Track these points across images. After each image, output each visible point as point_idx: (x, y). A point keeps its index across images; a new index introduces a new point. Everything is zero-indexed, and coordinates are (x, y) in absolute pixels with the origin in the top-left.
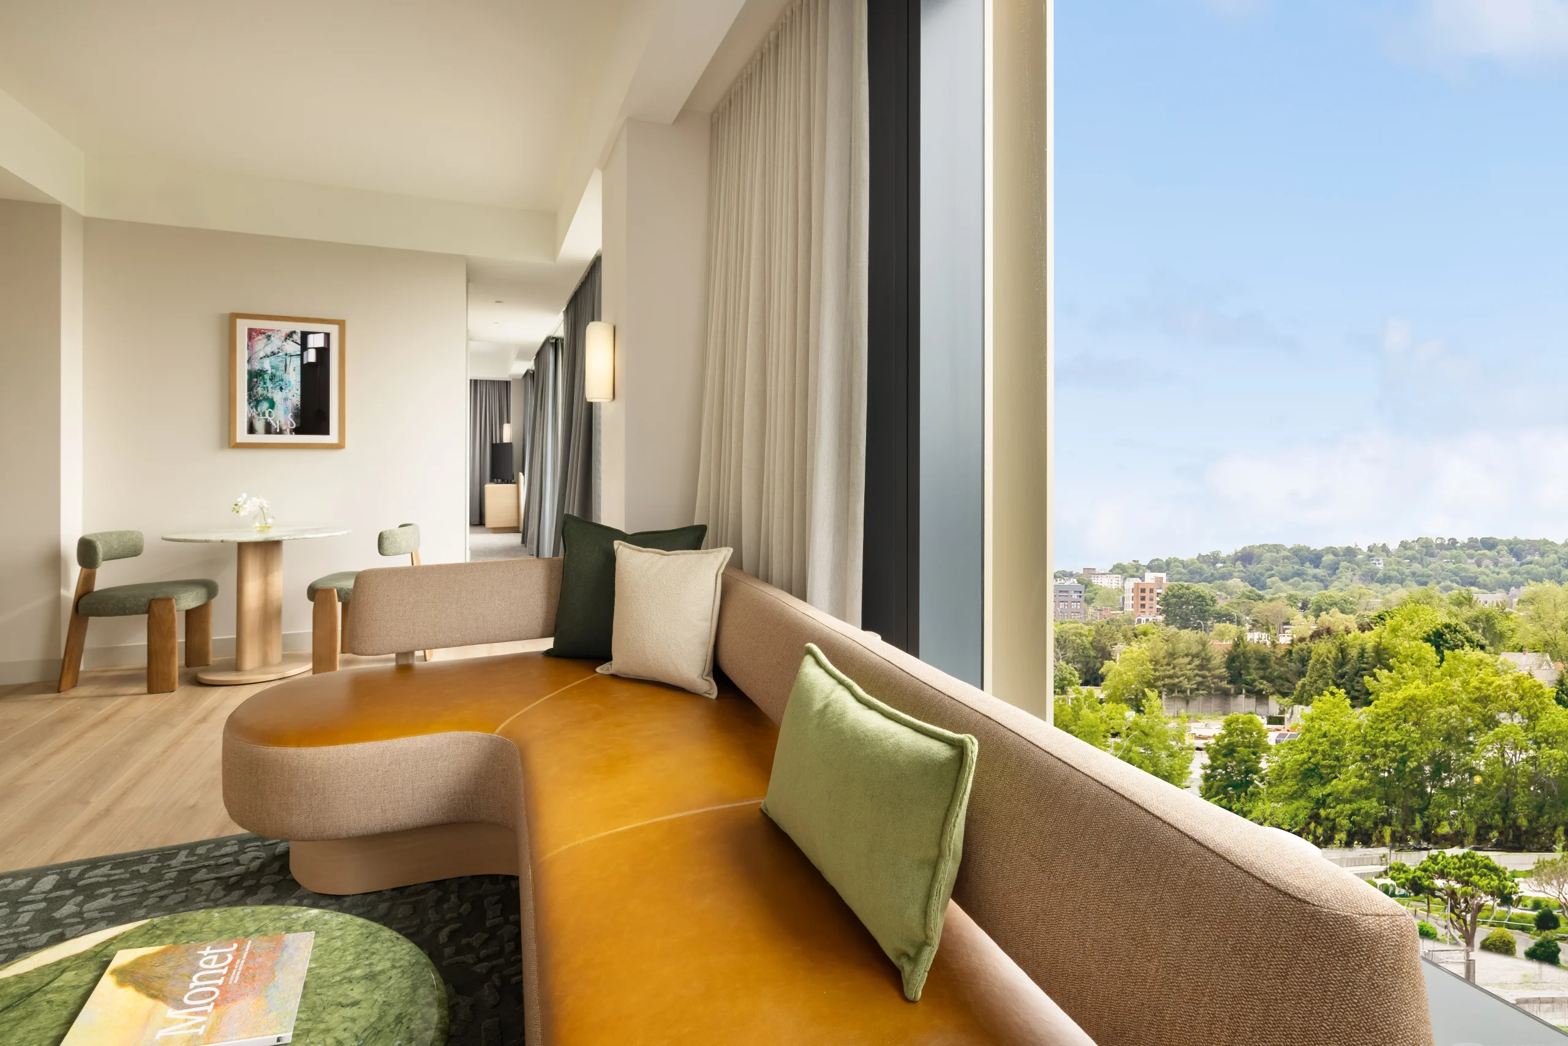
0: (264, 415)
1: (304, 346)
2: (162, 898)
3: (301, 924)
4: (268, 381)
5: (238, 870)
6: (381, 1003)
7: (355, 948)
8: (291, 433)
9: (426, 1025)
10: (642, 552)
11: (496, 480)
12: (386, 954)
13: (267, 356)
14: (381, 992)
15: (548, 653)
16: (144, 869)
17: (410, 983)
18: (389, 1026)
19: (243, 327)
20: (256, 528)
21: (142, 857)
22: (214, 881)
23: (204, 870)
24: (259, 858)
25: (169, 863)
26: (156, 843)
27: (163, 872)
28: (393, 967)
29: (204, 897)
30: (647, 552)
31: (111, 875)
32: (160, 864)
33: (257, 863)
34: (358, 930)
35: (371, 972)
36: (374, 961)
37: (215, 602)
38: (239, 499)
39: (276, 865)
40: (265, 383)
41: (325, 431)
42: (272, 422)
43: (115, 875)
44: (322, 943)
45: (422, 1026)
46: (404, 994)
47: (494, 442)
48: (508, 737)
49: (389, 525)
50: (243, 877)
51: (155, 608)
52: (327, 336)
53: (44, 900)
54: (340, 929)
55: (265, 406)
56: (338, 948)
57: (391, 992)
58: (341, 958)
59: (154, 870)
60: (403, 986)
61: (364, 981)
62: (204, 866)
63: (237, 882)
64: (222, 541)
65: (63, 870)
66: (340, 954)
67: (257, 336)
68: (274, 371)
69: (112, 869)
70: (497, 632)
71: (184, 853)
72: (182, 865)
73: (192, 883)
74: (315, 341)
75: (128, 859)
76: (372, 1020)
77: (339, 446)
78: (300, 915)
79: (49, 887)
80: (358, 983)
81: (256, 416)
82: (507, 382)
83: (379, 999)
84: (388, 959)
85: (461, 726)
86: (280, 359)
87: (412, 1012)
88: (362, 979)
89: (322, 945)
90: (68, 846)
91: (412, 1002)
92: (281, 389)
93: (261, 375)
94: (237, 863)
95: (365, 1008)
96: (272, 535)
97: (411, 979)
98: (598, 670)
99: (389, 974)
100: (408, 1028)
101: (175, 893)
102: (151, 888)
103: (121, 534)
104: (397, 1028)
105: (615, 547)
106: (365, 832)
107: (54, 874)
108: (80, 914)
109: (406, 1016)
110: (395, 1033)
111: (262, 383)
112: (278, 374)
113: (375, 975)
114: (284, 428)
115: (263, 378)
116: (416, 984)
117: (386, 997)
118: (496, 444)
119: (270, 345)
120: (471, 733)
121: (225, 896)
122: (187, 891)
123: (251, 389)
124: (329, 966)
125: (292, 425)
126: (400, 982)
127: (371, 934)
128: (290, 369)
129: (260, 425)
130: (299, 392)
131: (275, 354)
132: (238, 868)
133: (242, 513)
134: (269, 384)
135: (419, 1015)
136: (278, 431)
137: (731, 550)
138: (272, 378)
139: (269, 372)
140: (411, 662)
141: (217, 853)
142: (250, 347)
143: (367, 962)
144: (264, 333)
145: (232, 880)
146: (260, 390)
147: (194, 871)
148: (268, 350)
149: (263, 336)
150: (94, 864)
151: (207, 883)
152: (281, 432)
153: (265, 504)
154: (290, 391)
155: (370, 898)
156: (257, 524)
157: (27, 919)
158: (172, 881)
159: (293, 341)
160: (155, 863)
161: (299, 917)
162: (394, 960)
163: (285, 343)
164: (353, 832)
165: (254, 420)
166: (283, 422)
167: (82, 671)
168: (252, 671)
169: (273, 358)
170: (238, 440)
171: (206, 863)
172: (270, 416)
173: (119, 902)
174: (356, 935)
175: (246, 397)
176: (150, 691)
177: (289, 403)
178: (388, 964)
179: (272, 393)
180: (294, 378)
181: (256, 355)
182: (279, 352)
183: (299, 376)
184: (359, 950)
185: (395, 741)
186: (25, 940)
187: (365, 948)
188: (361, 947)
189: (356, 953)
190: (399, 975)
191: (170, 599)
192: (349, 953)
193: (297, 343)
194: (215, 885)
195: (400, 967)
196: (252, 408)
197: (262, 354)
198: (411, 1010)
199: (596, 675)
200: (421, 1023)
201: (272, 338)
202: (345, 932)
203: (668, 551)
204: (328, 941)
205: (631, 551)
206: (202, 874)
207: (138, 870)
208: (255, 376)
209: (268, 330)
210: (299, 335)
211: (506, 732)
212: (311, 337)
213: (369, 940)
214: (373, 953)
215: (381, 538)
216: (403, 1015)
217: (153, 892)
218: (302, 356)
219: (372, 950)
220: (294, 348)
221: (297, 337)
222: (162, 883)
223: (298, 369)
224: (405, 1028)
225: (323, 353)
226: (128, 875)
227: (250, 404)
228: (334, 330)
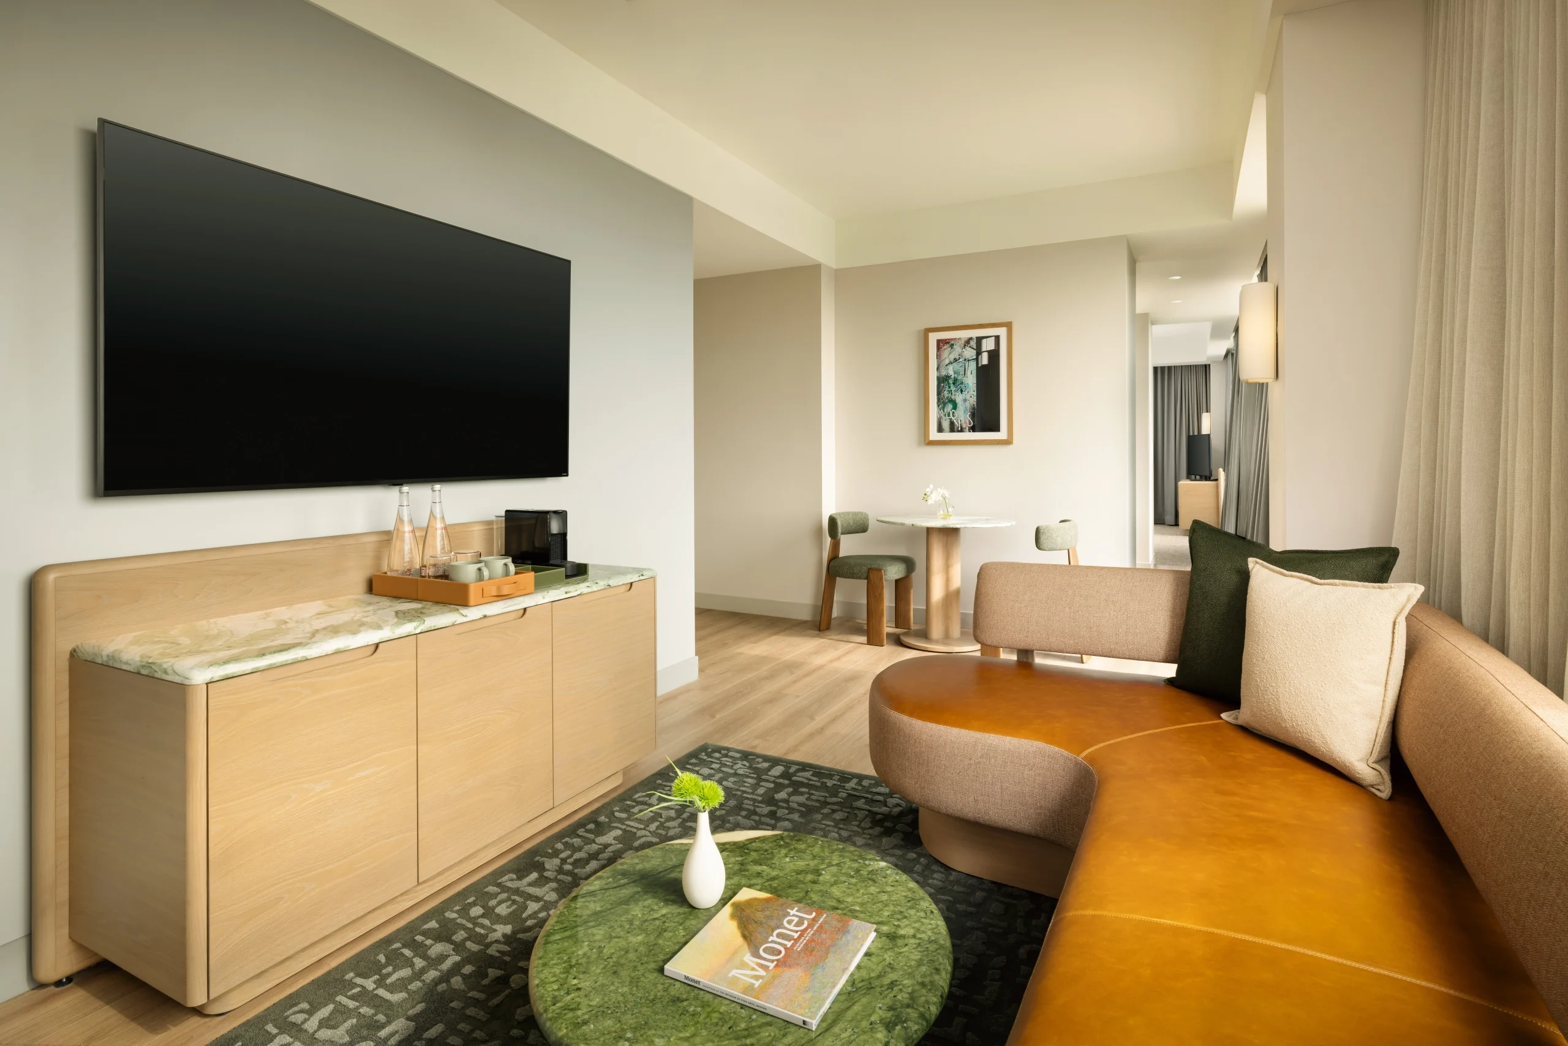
0: (949, 416)
1: (979, 353)
2: (834, 811)
3: (868, 871)
4: (952, 385)
5: (884, 809)
6: (887, 963)
7: (894, 907)
8: (970, 431)
9: (910, 1002)
10: (1285, 575)
11: (1193, 477)
12: (916, 922)
13: (951, 363)
14: (892, 954)
15: (1170, 682)
16: (830, 783)
17: (919, 957)
18: (881, 987)
19: (933, 338)
20: (940, 515)
21: (829, 773)
22: (867, 812)
23: (863, 800)
24: (901, 806)
25: (845, 785)
26: (841, 767)
27: (840, 790)
28: (914, 936)
29: (857, 823)
30: (1292, 576)
31: (810, 780)
32: (839, 783)
33: (898, 809)
34: (905, 892)
35: (894, 933)
36: (902, 925)
37: (914, 575)
38: (928, 490)
39: (910, 817)
40: (950, 387)
41: (996, 428)
42: (955, 421)
43: (813, 780)
44: (873, 892)
45: (906, 1001)
46: (909, 964)
47: (1191, 434)
48: (1092, 765)
49: (1049, 521)
50: (887, 817)
51: (871, 576)
52: (997, 338)
53: (774, 782)
54: (893, 886)
55: (950, 407)
56: (882, 902)
57: (900, 957)
58: (879, 911)
59: (835, 787)
60: (912, 957)
61: (885, 938)
62: (863, 797)
63: (880, 820)
64: (913, 525)
65: (788, 764)
66: (881, 907)
67: (944, 345)
68: (956, 375)
69: (812, 775)
70: (1112, 647)
71: (855, 781)
72: (851, 790)
73: (853, 808)
74: (988, 345)
75: (822, 771)
76: (873, 975)
77: (1008, 442)
78: (872, 863)
79: (778, 774)
80: (880, 938)
81: (944, 417)
82: (1206, 365)
83: (888, 959)
84: (914, 928)
85: (1050, 739)
86: (961, 364)
87: (906, 984)
88: (884, 936)
89: (872, 894)
90: (795, 748)
91: (911, 975)
92: (962, 391)
93: (946, 380)
94: (885, 804)
95: (873, 962)
96: (951, 523)
97: (922, 954)
98: (1223, 715)
99: (906, 941)
100: (895, 996)
101: (841, 810)
102: (829, 800)
103: (855, 514)
104: (887, 992)
105: (1251, 566)
106: (959, 814)
107: (782, 765)
108: (787, 801)
109: (899, 985)
110: (883, 995)
111: (947, 387)
112: (959, 378)
113: (897, 937)
114: (964, 426)
115: (948, 382)
116: (923, 960)
117: (894, 960)
118: (1194, 436)
119: (953, 353)
120: (1057, 749)
121: (871, 828)
122: (849, 813)
123: (939, 393)
124: (868, 914)
125: (970, 423)
126: (912, 953)
127: (913, 899)
128: (968, 373)
129: (946, 425)
130: (975, 393)
131: (956, 361)
132: (884, 808)
133: (930, 502)
134: (953, 388)
135: (910, 990)
136: (959, 429)
137: (1421, 589)
138: (955, 381)
139: (953, 377)
140: (1030, 661)
141: (874, 790)
142: (938, 356)
143: (896, 923)
144: (949, 343)
145: (879, 817)
146: (946, 394)
147: (859, 798)
148: (952, 357)
149: (948, 345)
150: (804, 767)
151: (862, 812)
152: (962, 431)
153: (947, 495)
154: (968, 392)
155: (971, 881)
156: (941, 512)
157: (762, 792)
158: (842, 801)
159: (970, 347)
160: (837, 781)
161: (870, 864)
162: (918, 930)
163: (964, 350)
164: (951, 811)
165: (942, 420)
166: (963, 422)
167: (835, 618)
168: (937, 642)
169: (955, 364)
170: (931, 439)
171: (866, 795)
172: (953, 416)
173: (809, 803)
174: (901, 896)
175: (936, 400)
176: (869, 643)
177: (967, 404)
178: (911, 932)
179: (955, 395)
180: (971, 380)
181: (943, 363)
182: (960, 358)
183: (975, 378)
184: (896, 909)
185: (987, 735)
186: (758, 807)
187: (902, 910)
188: (899, 907)
189: (893, 911)
190: (914, 946)
191: (880, 570)
192: (888, 909)
193: (974, 349)
194: (867, 816)
195: (920, 939)
196: (940, 410)
197: (947, 361)
198: (906, 982)
199: (1221, 721)
200: (907, 998)
201: (955, 347)
202: (895, 890)
203: (1321, 579)
204: (879, 892)
205: (1270, 572)
206: (860, 803)
207: (826, 783)
208: (942, 380)
209: (952, 339)
210: (975, 340)
211: (1091, 759)
212: (984, 341)
213: (909, 904)
214: (905, 917)
215: (1038, 532)
216: (898, 983)
217: (829, 804)
218: (977, 359)
219: (906, 914)
220: (970, 353)
221: (973, 343)
222: (836, 799)
223: (974, 372)
224: (892, 995)
225: (994, 355)
226: (819, 784)
227: (938, 406)
228: (1002, 332)
